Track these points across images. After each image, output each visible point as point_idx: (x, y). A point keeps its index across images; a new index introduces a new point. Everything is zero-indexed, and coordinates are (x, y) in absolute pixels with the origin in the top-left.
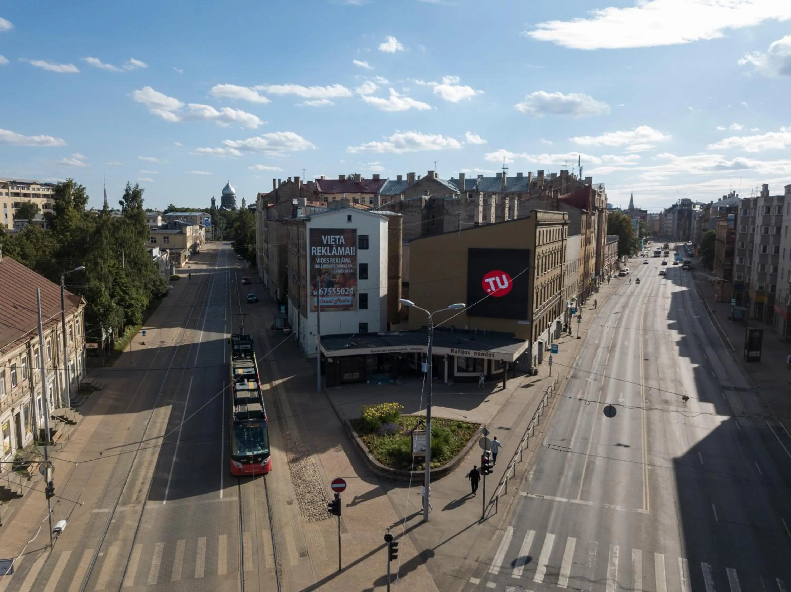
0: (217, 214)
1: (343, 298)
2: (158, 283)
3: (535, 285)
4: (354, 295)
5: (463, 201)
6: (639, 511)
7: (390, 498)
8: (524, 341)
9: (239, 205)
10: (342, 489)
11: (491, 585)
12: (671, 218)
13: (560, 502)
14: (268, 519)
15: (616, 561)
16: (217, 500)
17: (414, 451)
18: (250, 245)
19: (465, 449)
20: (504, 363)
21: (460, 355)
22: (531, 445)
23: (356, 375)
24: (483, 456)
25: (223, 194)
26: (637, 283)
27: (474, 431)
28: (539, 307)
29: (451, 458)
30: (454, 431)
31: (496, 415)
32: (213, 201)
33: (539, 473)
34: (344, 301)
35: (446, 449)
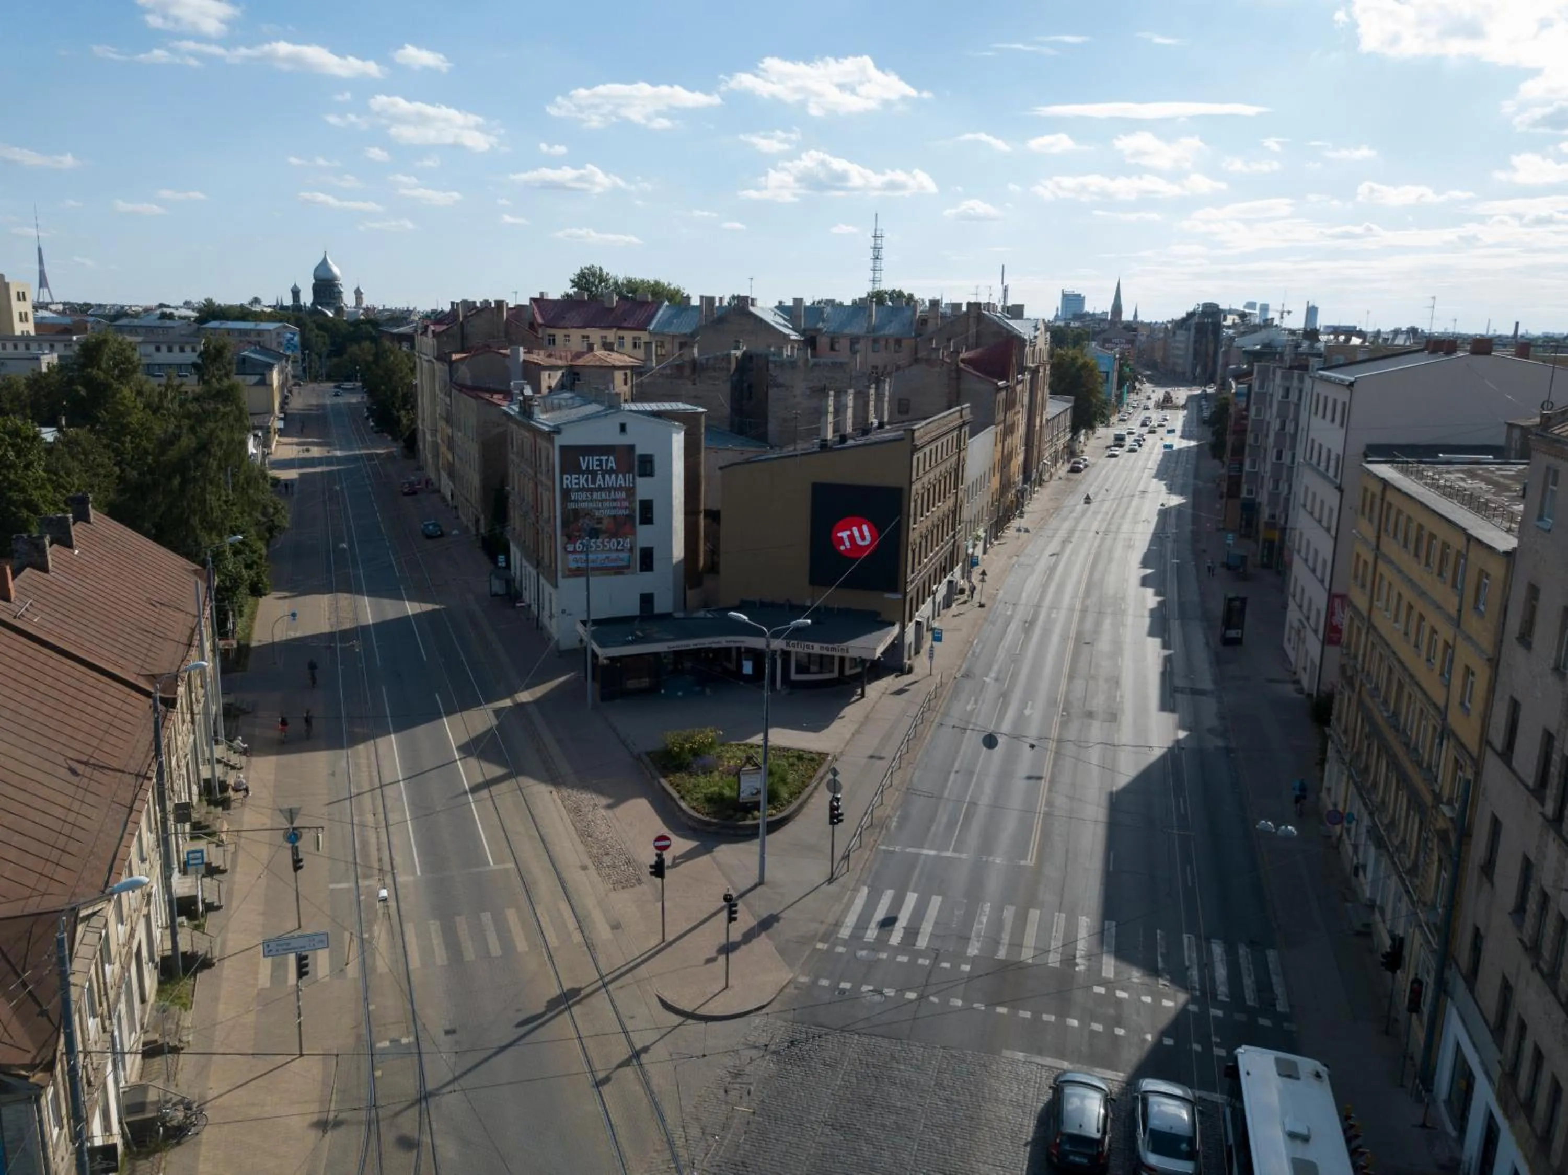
0: (308, 321)
1: (614, 555)
2: (271, 510)
3: (911, 540)
4: (631, 550)
5: (800, 363)
6: (1022, 863)
7: (714, 859)
8: (893, 624)
9: (349, 300)
10: (666, 847)
11: (840, 949)
12: (1183, 338)
13: (927, 855)
14: (560, 888)
15: (984, 920)
16: (487, 868)
17: (742, 795)
18: (403, 413)
19: (808, 790)
20: (863, 661)
21: (799, 649)
22: (895, 782)
23: (645, 682)
24: (831, 802)
25: (315, 278)
26: (1086, 503)
27: (820, 764)
28: (917, 568)
29: (789, 802)
30: (792, 765)
31: (851, 739)
32: (296, 293)
33: (903, 819)
34: (616, 560)
35: (784, 793)
